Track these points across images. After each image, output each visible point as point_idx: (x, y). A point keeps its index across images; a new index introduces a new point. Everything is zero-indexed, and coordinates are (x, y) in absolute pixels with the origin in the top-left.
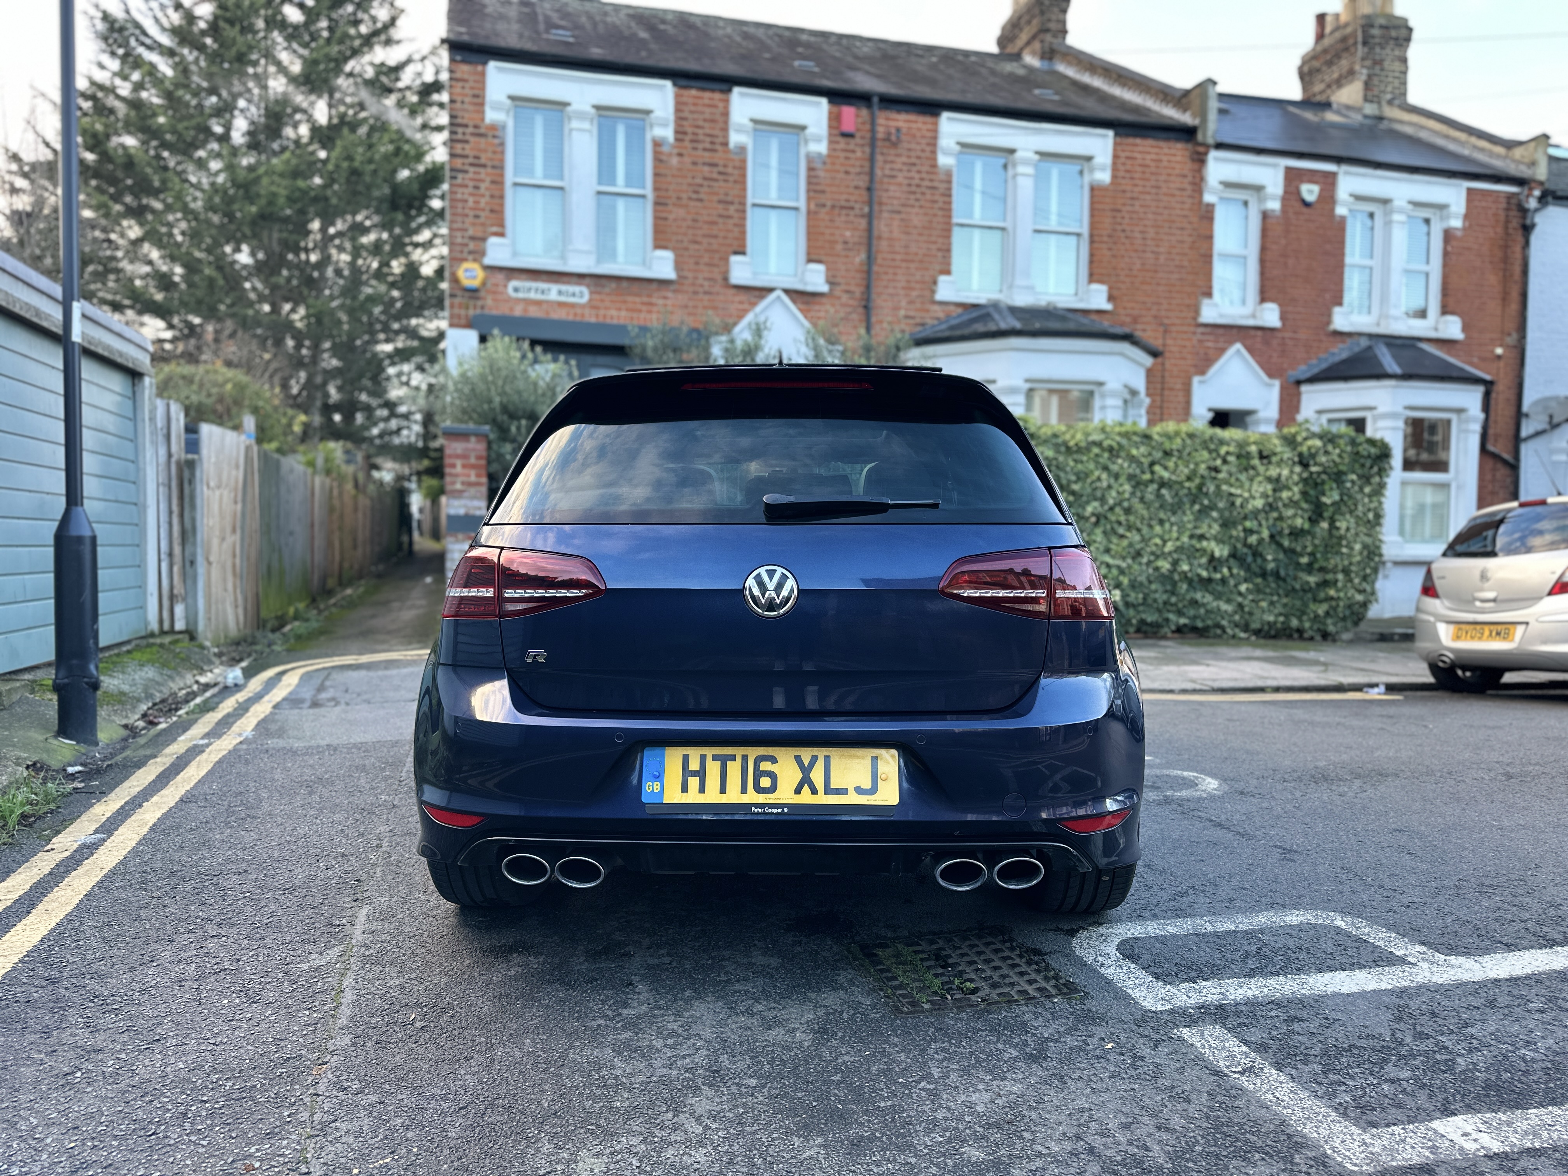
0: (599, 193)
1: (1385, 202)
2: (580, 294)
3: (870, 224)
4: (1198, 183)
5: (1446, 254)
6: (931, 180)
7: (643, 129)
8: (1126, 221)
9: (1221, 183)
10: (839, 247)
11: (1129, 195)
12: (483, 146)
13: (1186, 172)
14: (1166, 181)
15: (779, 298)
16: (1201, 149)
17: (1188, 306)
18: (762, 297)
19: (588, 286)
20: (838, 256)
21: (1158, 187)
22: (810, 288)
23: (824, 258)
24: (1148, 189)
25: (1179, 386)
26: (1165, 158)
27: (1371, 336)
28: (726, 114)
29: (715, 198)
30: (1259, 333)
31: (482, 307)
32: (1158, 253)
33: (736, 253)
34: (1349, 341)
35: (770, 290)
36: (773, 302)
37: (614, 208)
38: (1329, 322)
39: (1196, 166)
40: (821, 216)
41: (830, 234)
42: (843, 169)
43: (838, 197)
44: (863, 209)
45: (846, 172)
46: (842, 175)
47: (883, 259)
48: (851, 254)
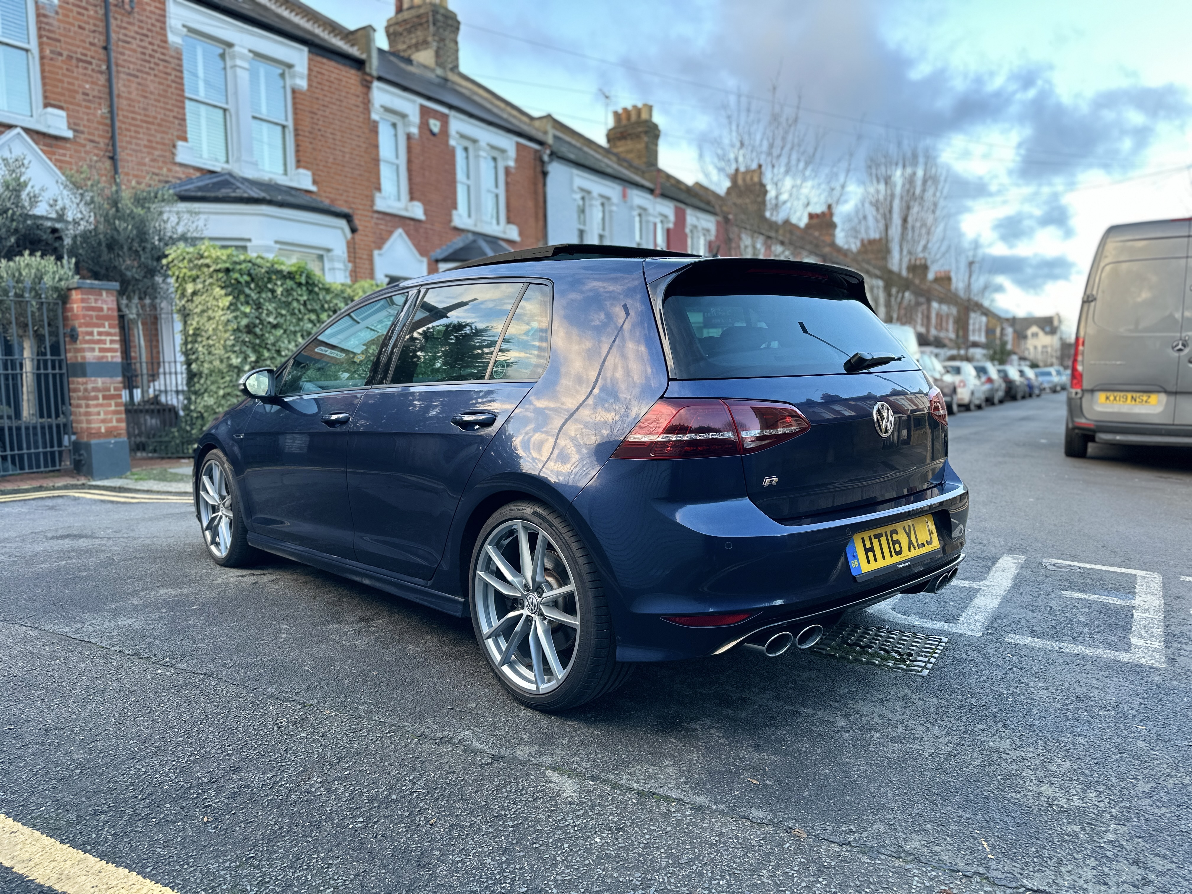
1: (475, 141)
3: (109, 80)
4: (367, 104)
5: (507, 184)
6: (163, 54)
8: (320, 123)
9: (382, 106)
10: (80, 97)
11: (321, 102)
13: (358, 93)
14: (345, 97)
15: (19, 134)
16: (368, 78)
17: (367, 196)
20: (80, 105)
21: (341, 101)
22: (53, 131)
23: (65, 105)
24: (334, 101)
25: (365, 257)
26: (344, 79)
27: (475, 233)
30: (412, 223)
32: (344, 152)
34: (463, 235)
35: (10, 127)
36: (11, 139)
38: (450, 221)
39: (365, 90)
40: (59, 64)
41: (69, 83)
42: (77, 23)
43: (74, 49)
44: (100, 66)
45: (80, 27)
46: (76, 29)
47: (124, 116)
48: (92, 106)
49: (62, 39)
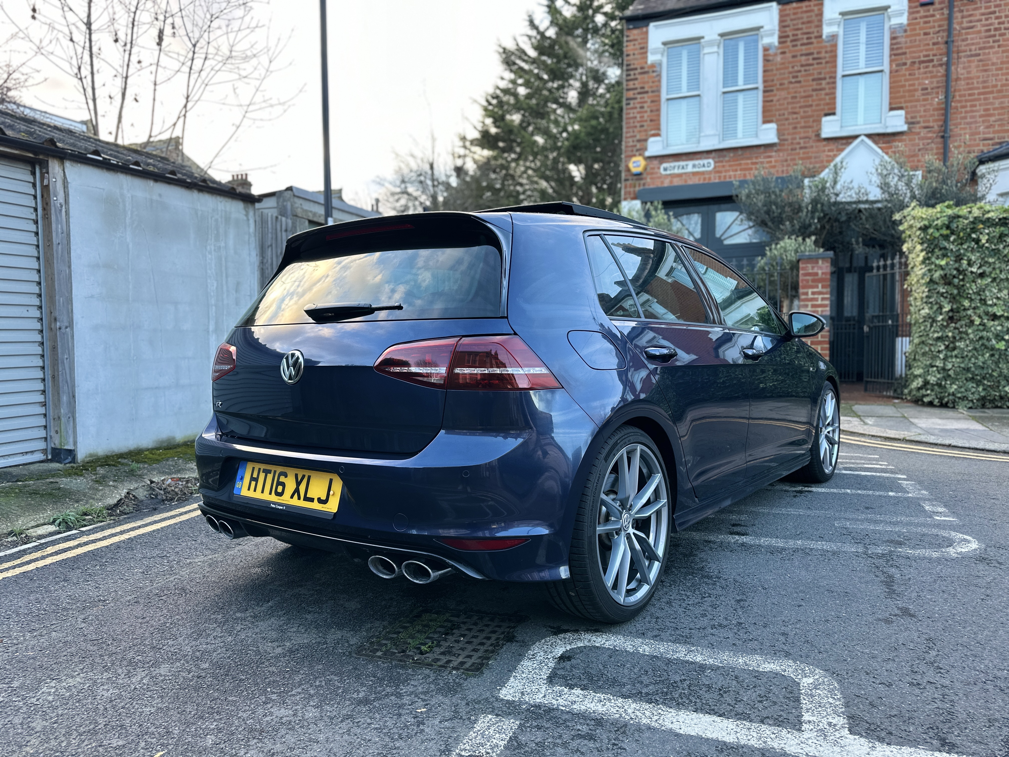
0: (724, 93)
2: (708, 164)
3: (948, 70)
7: (757, 41)
10: (919, 93)
12: (646, 80)
15: (862, 140)
18: (849, 144)
19: (713, 158)
20: (918, 100)
22: (890, 130)
23: (903, 105)
28: (820, 14)
29: (811, 78)
31: (644, 185)
33: (826, 115)
35: (856, 137)
36: (857, 146)
37: (736, 101)
40: (903, 72)
41: (910, 85)
42: (922, 32)
43: (917, 55)
44: (941, 60)
45: (925, 34)
46: (922, 37)
47: (960, 96)
48: (930, 97)
49: (908, 51)
